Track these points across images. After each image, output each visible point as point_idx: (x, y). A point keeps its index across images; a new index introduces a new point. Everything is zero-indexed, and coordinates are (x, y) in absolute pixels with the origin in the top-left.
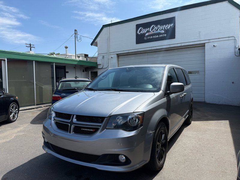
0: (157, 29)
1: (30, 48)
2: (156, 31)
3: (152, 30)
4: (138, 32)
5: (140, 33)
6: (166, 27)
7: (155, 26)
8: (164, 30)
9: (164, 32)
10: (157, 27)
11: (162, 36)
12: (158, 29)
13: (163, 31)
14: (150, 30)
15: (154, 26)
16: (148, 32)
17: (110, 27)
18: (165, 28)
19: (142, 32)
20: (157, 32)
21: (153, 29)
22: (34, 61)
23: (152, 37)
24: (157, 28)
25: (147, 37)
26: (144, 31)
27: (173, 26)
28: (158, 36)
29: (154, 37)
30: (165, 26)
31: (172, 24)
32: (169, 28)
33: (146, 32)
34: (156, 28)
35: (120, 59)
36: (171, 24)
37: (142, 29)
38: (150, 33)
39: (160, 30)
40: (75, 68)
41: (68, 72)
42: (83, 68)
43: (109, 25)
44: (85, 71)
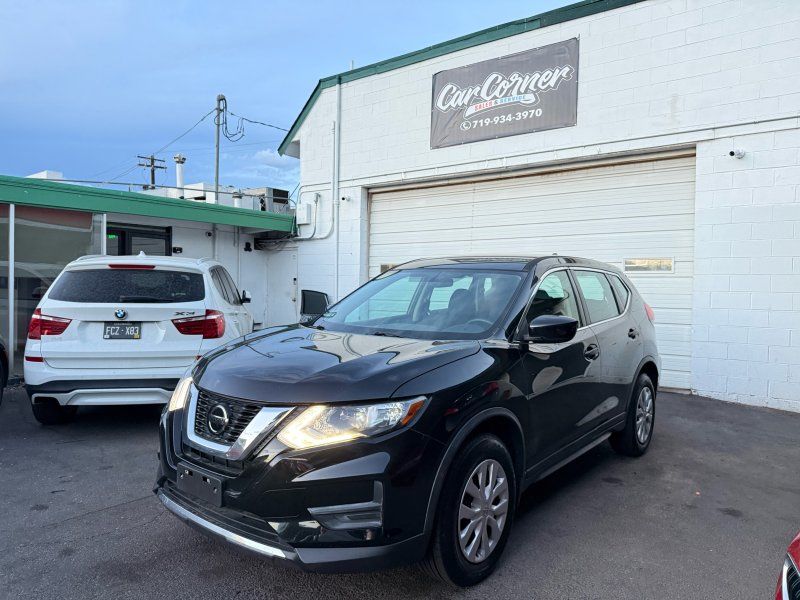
0: (509, 90)
1: (150, 169)
2: (505, 96)
4: (439, 104)
5: (444, 108)
6: (543, 79)
7: (500, 78)
8: (534, 93)
9: (533, 100)
10: (510, 82)
11: (525, 114)
12: (512, 88)
13: (531, 98)
14: (483, 94)
15: (497, 78)
16: (476, 100)
17: (344, 85)
18: (540, 85)
19: (452, 103)
20: (507, 100)
21: (494, 89)
23: (488, 121)
24: (508, 86)
25: (472, 120)
26: (461, 98)
27: (568, 74)
28: (510, 118)
29: (496, 120)
30: (537, 75)
31: (567, 69)
32: (552, 83)
33: (466, 101)
34: (503, 84)
35: (376, 207)
37: (455, 89)
38: (484, 106)
39: (519, 93)
40: (210, 234)
41: (180, 250)
42: (244, 239)
43: (339, 79)
44: (256, 248)
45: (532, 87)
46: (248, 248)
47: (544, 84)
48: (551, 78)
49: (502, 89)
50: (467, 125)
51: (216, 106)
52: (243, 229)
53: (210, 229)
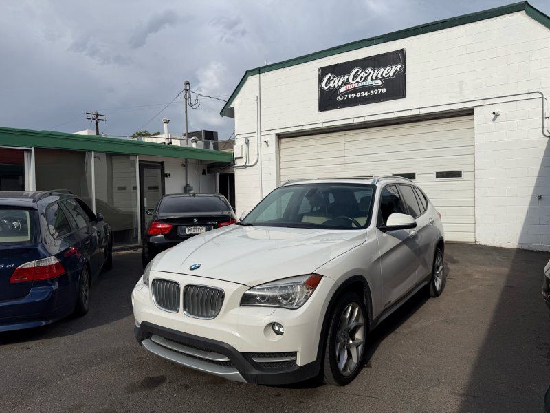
0: (365, 78)
1: (95, 121)
2: (364, 81)
3: (353, 80)
4: (323, 85)
5: (326, 88)
6: (386, 71)
7: (360, 71)
8: (381, 79)
9: (381, 83)
10: (366, 73)
11: (376, 92)
12: (368, 76)
13: (379, 82)
14: (350, 80)
15: (358, 71)
16: (345, 83)
17: (261, 75)
18: (384, 75)
19: (331, 85)
20: (364, 84)
21: (357, 77)
22: (93, 153)
23: (353, 95)
24: (365, 75)
25: (343, 95)
26: (337, 82)
27: (400, 69)
28: (367, 94)
29: (359, 95)
30: (382, 70)
31: (399, 66)
32: (391, 74)
33: (340, 84)
34: (363, 75)
35: (283, 146)
36: (396, 64)
37: (333, 77)
38: (351, 87)
39: (372, 79)
40: (184, 165)
41: (170, 175)
42: (202, 167)
43: (260, 71)
44: (208, 173)
45: (379, 76)
46: (204, 173)
47: (386, 74)
48: (390, 71)
49: (362, 77)
50: (341, 97)
51: (184, 88)
52: (201, 161)
53: (184, 162)
